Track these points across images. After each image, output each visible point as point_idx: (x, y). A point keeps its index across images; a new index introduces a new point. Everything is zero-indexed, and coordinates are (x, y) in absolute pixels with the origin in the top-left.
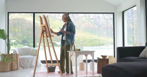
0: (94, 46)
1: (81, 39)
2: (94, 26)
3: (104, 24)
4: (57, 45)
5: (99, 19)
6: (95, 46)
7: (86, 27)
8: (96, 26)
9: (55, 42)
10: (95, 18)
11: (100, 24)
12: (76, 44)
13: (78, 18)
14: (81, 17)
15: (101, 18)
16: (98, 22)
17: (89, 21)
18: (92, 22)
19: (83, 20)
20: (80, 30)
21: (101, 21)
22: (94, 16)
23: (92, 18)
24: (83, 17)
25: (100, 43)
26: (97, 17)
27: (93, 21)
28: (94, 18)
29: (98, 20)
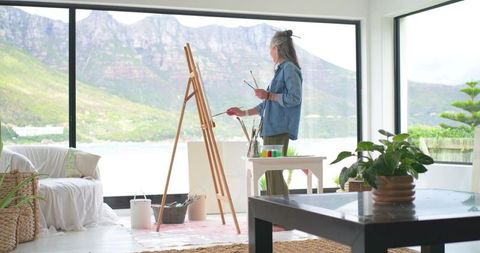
0: (143, 140)
1: (100, 116)
2: (144, 74)
3: (179, 67)
4: (16, 136)
5: (162, 52)
6: (148, 141)
7: (118, 78)
8: (152, 75)
9: (10, 125)
10: (150, 49)
11: (164, 68)
12: (84, 132)
13: (89, 44)
14: (102, 41)
15: (166, 48)
16: (159, 60)
17: (128, 56)
18: (138, 60)
19: (109, 53)
20: (98, 86)
21: (168, 58)
22: (146, 42)
23: (139, 46)
24: (107, 45)
25: (163, 130)
26: (156, 45)
27: (140, 57)
28: (146, 47)
29: (158, 55)
